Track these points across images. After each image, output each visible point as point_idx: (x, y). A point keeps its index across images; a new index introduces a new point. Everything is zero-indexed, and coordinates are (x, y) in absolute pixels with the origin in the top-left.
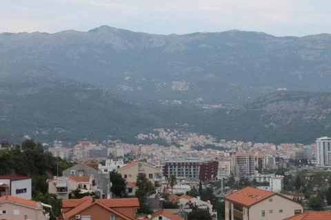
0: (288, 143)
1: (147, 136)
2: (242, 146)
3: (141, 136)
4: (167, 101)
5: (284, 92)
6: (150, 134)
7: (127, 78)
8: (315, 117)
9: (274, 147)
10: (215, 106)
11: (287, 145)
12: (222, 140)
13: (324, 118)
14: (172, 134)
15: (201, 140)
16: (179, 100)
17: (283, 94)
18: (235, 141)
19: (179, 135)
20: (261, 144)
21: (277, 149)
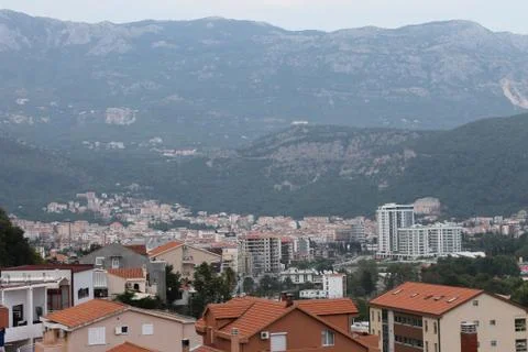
0: (317, 216)
1: (65, 207)
2: (237, 222)
3: (53, 207)
4: (97, 143)
5: (306, 127)
6: (71, 203)
7: (22, 102)
8: (362, 171)
9: (293, 224)
10: (185, 153)
11: (316, 219)
12: (201, 213)
13: (376, 172)
14: (111, 202)
15: (164, 212)
16: (120, 141)
17: (305, 131)
18: (224, 214)
19: (123, 205)
20: (271, 218)
21: (299, 227)
